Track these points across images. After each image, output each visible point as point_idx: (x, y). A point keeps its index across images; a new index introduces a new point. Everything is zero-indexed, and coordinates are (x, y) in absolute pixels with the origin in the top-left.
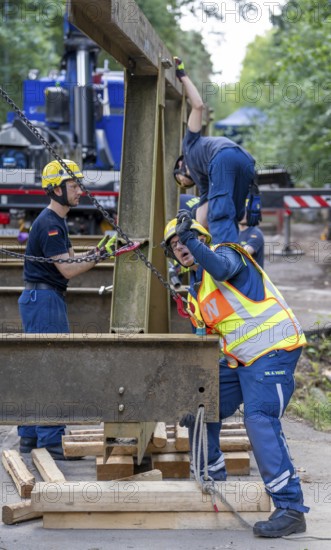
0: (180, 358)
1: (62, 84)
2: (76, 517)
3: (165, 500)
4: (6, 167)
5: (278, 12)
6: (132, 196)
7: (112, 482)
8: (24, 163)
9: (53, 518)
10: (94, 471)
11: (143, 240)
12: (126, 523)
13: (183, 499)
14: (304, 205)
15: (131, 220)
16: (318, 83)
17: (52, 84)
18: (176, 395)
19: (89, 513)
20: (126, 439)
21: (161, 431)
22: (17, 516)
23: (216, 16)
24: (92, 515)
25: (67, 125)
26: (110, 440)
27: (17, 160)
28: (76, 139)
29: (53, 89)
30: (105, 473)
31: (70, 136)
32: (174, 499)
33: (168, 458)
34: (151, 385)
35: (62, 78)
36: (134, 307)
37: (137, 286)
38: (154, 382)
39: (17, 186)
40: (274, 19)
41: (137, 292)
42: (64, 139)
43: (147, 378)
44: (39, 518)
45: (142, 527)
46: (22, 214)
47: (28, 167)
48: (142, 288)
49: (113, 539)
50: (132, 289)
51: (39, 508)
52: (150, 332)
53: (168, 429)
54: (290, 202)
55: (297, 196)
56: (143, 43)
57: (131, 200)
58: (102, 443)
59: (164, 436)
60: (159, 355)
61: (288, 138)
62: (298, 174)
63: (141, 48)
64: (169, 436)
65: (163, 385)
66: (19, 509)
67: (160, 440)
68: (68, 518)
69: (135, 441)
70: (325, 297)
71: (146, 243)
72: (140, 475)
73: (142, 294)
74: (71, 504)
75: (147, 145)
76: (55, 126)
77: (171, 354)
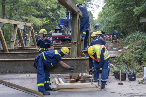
0: (82, 62)
1: (66, 19)
2: (65, 89)
3: (80, 86)
4: (57, 33)
5: (103, 7)
6: (73, 34)
7: (72, 83)
8: (60, 32)
9: (61, 90)
10: (69, 82)
11: (75, 42)
12: (74, 90)
13: (83, 86)
14: (107, 37)
15: (73, 38)
16: (109, 18)
17: (65, 19)
18: (82, 68)
19: (67, 89)
20: (74, 76)
21: (80, 74)
22: (55, 89)
23: (93, 8)
24: (68, 89)
25: (67, 26)
26: (71, 76)
27: (59, 32)
28: (69, 28)
29: (65, 20)
30: (71, 82)
31: (68, 27)
32: (82, 86)
33: (82, 79)
34: (77, 67)
35: (67, 18)
36: (74, 53)
37: (75, 50)
38: (78, 66)
39: (59, 36)
40: (103, 8)
41: (75, 51)
42: (67, 28)
43: (76, 65)
44: (59, 90)
45: (76, 91)
46: (61, 40)
47: (61, 33)
48: (76, 50)
49: (71, 93)
50: (74, 50)
51: (59, 88)
52: (77, 57)
53: (82, 74)
54: (104, 36)
55: (106, 35)
56: (74, 7)
57: (73, 35)
58: (69, 77)
59: (81, 75)
60: (78, 61)
61: (105, 27)
62: (107, 33)
63: (73, 8)
64: (82, 75)
65: (79, 67)
66: (56, 88)
67: (80, 76)
68: (64, 89)
69: (75, 76)
70: (111, 52)
71: (76, 42)
72: (77, 82)
73: (76, 51)
74: (64, 87)
75: (76, 25)
76: (65, 26)
77: (80, 61)
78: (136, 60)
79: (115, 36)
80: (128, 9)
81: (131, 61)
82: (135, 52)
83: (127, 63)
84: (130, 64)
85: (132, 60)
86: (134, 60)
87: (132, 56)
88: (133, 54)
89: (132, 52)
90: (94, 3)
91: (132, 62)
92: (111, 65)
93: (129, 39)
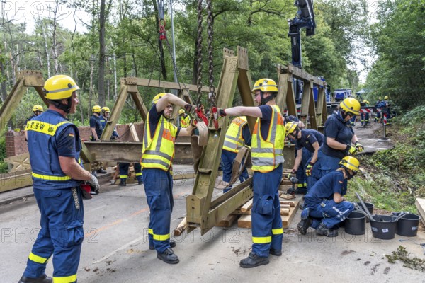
78: (422, 161)
79: (379, 110)
80: (411, 57)
81: (409, 163)
82: (421, 144)
83: (399, 166)
84: (406, 168)
85: (412, 160)
86: (417, 161)
87: (412, 152)
88: (416, 148)
89: (414, 143)
90: (357, 56)
91: (411, 164)
92: (361, 171)
93: (411, 116)
